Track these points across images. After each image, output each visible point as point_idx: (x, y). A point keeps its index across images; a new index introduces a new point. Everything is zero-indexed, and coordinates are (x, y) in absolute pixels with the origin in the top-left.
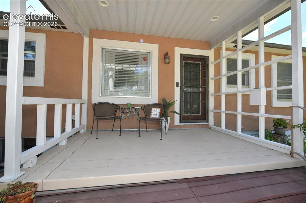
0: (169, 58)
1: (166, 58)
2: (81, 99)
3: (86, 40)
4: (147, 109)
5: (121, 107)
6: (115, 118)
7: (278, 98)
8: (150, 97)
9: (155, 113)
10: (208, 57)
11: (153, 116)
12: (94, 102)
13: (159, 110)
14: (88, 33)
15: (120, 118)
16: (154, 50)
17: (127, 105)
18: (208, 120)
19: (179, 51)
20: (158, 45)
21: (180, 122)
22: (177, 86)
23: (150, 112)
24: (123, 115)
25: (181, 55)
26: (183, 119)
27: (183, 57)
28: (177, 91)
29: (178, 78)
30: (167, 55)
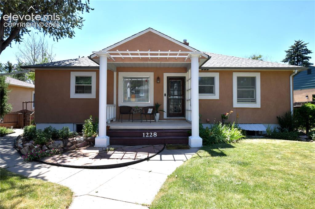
0: (159, 80)
1: (158, 80)
2: (113, 104)
3: (115, 74)
4: (146, 109)
5: (133, 108)
6: (130, 113)
7: (238, 102)
8: (149, 102)
9: (150, 111)
10: (185, 77)
11: (149, 112)
12: (119, 105)
13: (152, 109)
14: (116, 70)
15: (132, 113)
16: (150, 76)
17: (136, 107)
18: (185, 115)
19: (166, 75)
20: (153, 73)
21: (167, 117)
22: (165, 96)
23: (148, 110)
24: (134, 112)
25: (167, 77)
26: (169, 115)
27: (169, 79)
28: (165, 98)
29: (165, 91)
30: (158, 78)
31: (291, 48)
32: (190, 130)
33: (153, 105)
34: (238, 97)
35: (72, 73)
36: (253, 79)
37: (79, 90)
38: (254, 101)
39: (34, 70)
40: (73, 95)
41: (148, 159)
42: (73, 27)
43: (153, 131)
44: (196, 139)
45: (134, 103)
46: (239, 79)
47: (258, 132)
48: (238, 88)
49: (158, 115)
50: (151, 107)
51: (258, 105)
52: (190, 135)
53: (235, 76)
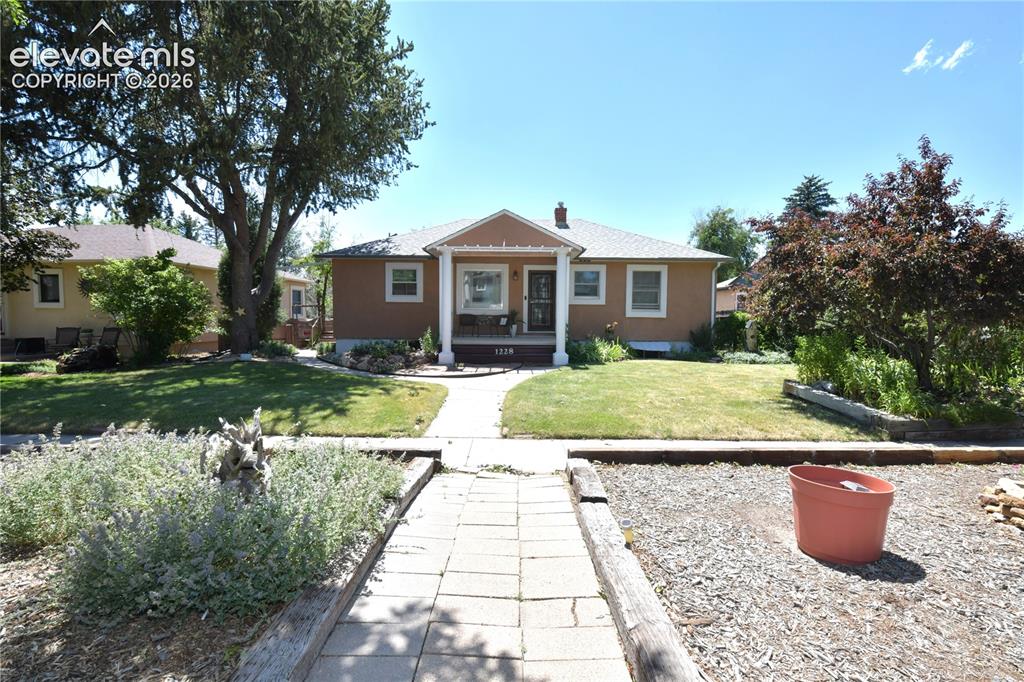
0: (517, 276)
1: (515, 275)
4: (498, 318)
5: (479, 317)
6: (474, 325)
7: (633, 308)
8: (502, 308)
9: (503, 321)
11: (501, 324)
12: (458, 313)
13: (506, 319)
15: (478, 325)
16: (504, 269)
17: (483, 315)
19: (527, 269)
20: (508, 265)
21: (529, 330)
22: (525, 299)
23: (499, 321)
24: (480, 323)
25: (529, 271)
26: (531, 328)
27: (532, 274)
28: (525, 303)
29: (526, 292)
30: (515, 273)
31: (797, 192)
32: (555, 346)
33: (507, 313)
34: (634, 301)
35: (387, 264)
36: (658, 275)
37: (398, 289)
38: (657, 308)
39: (330, 259)
40: (390, 297)
41: (504, 372)
42: (376, 183)
43: (508, 347)
44: (561, 355)
45: (477, 310)
46: (636, 274)
47: (661, 352)
48: (634, 287)
49: (515, 327)
50: (504, 316)
51: (662, 313)
52: (555, 351)
53: (630, 269)
